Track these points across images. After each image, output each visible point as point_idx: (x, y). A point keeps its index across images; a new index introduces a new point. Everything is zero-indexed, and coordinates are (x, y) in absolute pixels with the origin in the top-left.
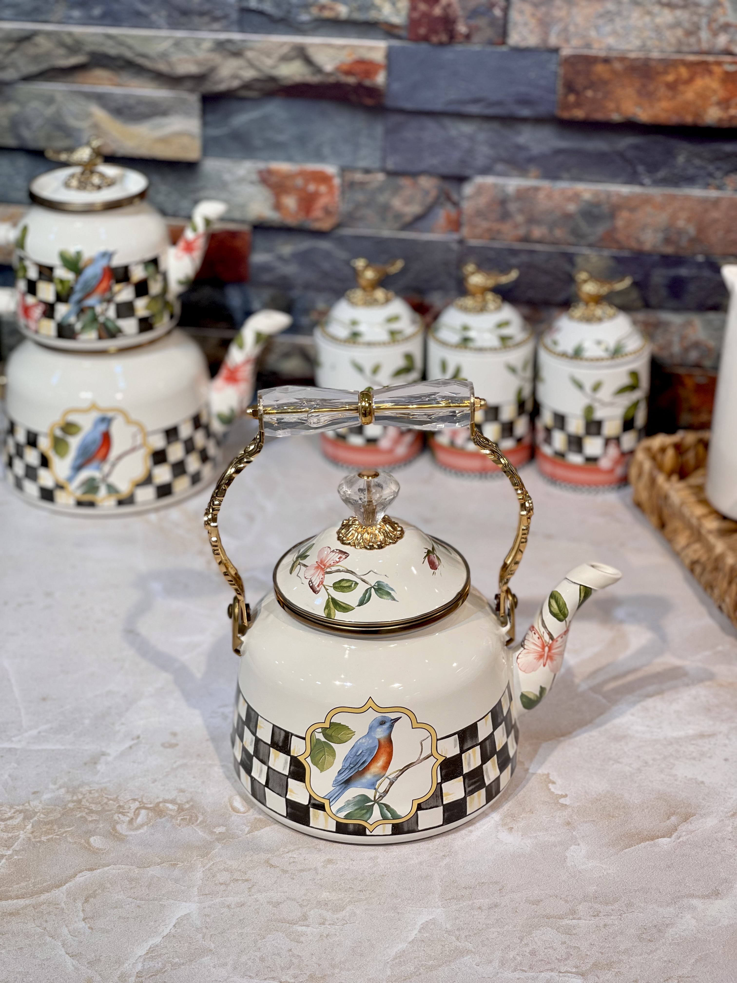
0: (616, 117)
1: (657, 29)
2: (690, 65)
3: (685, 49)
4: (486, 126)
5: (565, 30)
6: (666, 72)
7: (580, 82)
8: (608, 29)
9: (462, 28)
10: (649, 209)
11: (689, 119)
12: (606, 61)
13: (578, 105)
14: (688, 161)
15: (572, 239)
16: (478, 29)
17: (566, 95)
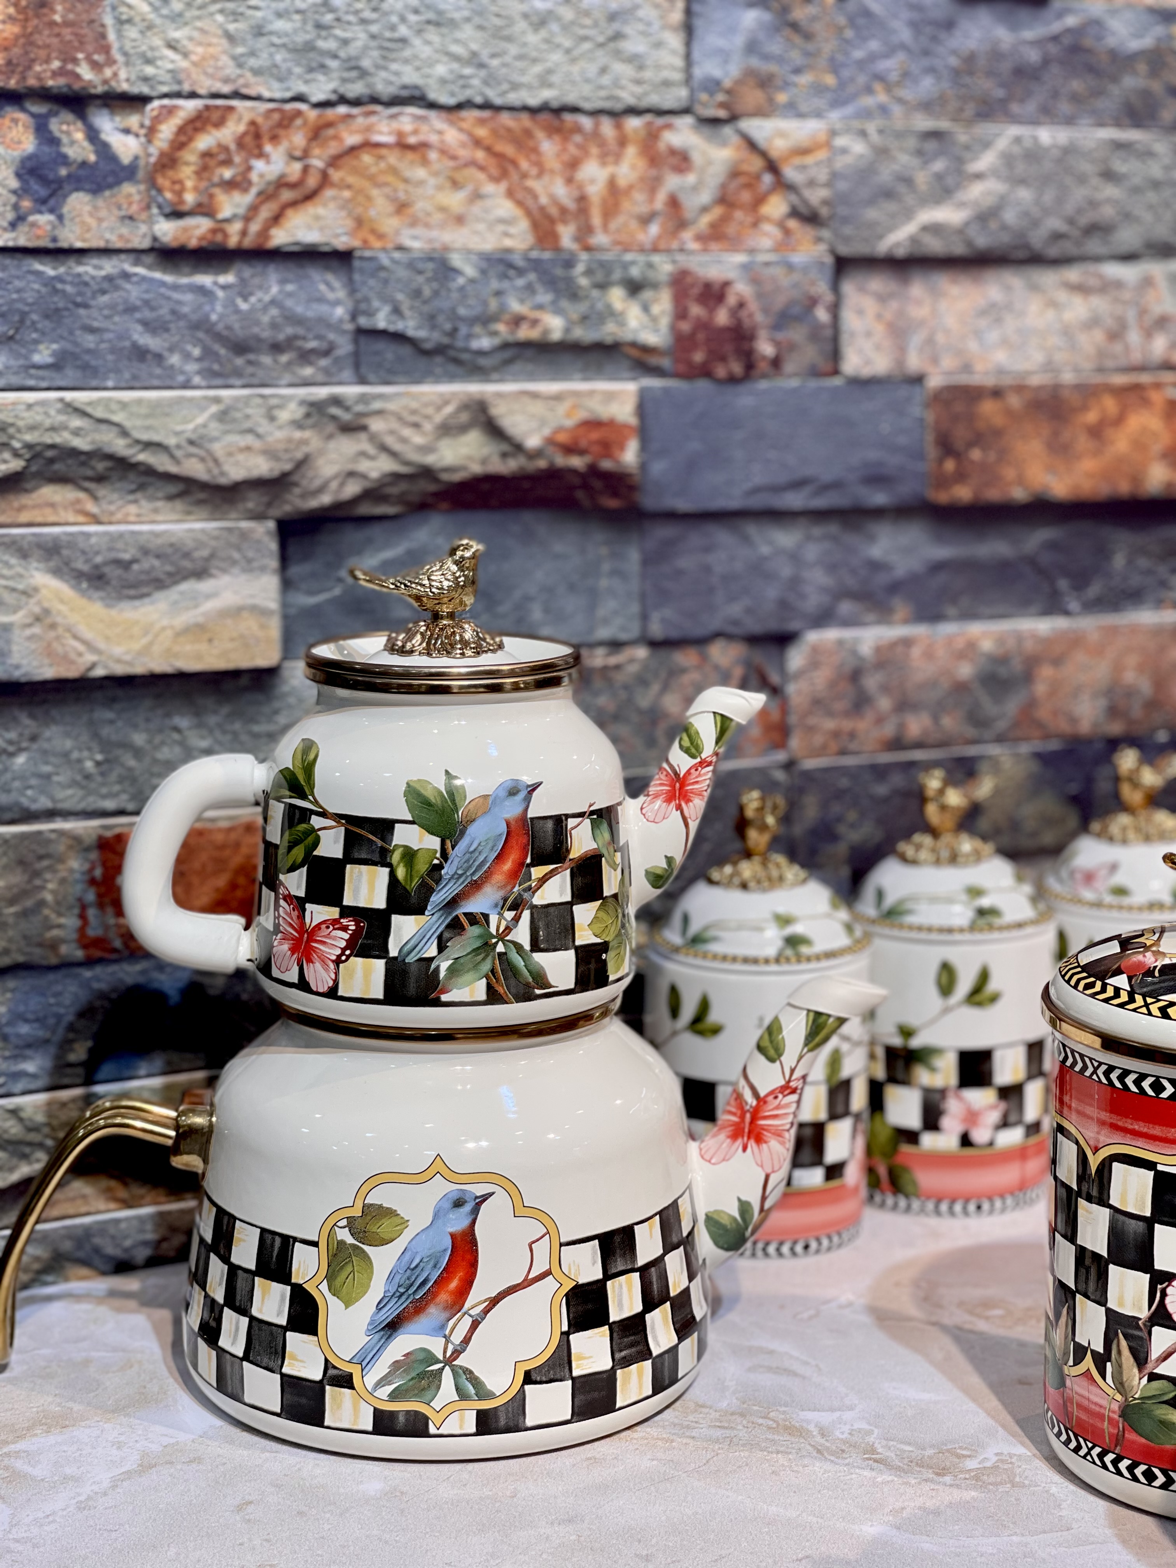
0: (1019, 494)
1: (1067, 332)
2: (1120, 392)
3: (1110, 364)
4: (817, 531)
5: (930, 341)
6: (1085, 408)
7: (960, 434)
8: (993, 336)
9: (765, 348)
10: (1080, 657)
11: (1124, 488)
12: (997, 393)
13: (960, 477)
14: (1130, 562)
15: (970, 732)
16: (792, 347)
17: (940, 461)
